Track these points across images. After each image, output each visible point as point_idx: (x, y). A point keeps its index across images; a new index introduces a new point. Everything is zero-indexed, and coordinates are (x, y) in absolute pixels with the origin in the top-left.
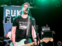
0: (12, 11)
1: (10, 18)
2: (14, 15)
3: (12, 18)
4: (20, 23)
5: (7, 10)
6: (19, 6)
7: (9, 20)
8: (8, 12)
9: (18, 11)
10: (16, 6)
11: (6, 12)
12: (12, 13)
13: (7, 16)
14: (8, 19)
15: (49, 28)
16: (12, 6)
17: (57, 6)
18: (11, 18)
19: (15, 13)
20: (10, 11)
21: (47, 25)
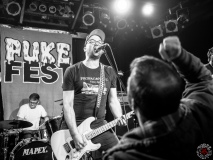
0: (26, 44)
1: (19, 64)
4: (83, 81)
5: (10, 41)
6: (48, 31)
7: (17, 72)
8: (15, 48)
9: (43, 44)
10: (40, 30)
11: (8, 47)
12: (26, 51)
13: (10, 58)
14: (13, 68)
17: (154, 37)
19: (36, 52)
20: (22, 45)
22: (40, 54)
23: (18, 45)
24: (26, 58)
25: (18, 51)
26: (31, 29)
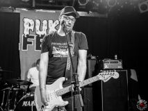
0: (38, 22)
1: (33, 37)
2: (44, 32)
3: (38, 38)
4: (53, 46)
5: (26, 20)
6: (54, 12)
7: (31, 43)
8: (30, 25)
9: (51, 22)
10: (48, 11)
11: (25, 25)
12: (37, 27)
13: (26, 33)
14: (29, 40)
15: (120, 63)
16: (37, 10)
18: (35, 39)
19: (45, 28)
20: (35, 22)
21: (116, 56)
22: (48, 29)
23: (32, 23)
24: (37, 33)
25: (32, 28)
26: (41, 10)
